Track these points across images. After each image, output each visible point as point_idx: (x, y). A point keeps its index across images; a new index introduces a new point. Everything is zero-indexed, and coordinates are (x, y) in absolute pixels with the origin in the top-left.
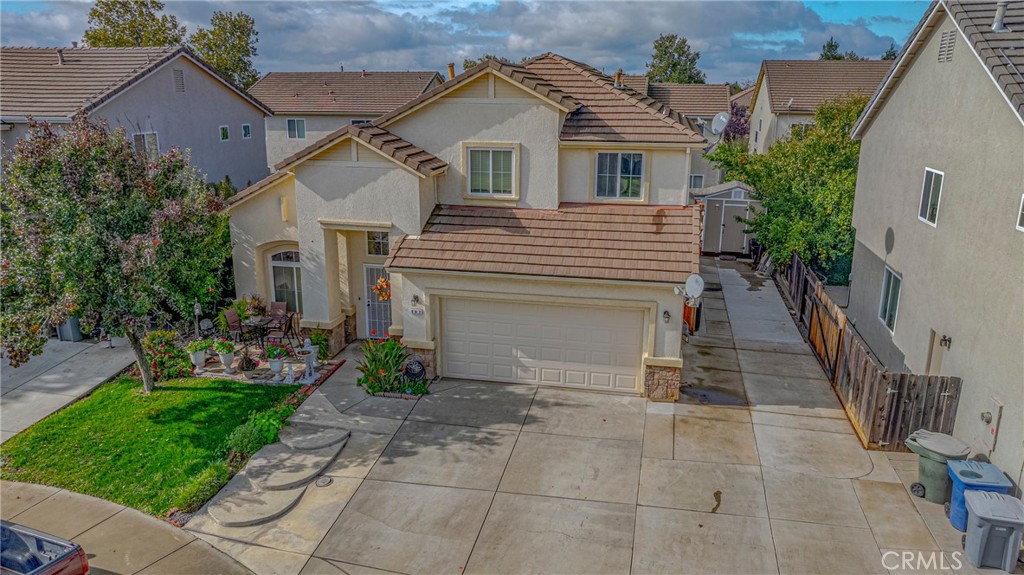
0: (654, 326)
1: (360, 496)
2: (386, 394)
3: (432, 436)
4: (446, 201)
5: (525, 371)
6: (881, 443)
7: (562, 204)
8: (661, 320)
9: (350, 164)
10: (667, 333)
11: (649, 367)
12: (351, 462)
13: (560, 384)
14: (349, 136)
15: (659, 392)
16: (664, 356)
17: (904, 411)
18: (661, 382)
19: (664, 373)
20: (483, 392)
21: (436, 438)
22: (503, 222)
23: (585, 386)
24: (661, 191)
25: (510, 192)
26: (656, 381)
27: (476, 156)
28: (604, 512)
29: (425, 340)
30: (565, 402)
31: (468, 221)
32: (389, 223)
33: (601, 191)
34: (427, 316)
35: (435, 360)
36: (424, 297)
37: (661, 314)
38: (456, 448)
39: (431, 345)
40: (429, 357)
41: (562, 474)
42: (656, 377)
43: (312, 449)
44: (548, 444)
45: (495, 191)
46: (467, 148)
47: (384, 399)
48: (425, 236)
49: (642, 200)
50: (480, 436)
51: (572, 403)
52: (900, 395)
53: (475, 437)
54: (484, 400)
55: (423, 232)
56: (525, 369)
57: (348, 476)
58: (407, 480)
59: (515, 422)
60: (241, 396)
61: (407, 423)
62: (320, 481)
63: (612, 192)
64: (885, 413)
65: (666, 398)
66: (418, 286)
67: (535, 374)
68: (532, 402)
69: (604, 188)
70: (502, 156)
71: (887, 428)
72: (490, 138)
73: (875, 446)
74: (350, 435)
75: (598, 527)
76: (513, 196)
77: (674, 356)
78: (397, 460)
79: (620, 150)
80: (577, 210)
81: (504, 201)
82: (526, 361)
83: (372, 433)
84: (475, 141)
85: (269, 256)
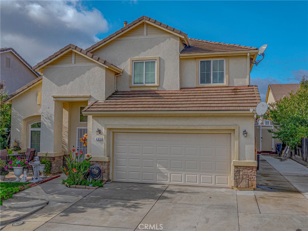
0: (238, 141)
2: (77, 186)
4: (121, 89)
5: (161, 176)
7: (181, 89)
8: (242, 137)
9: (71, 65)
10: (246, 146)
11: (236, 167)
12: (41, 215)
13: (182, 183)
14: (71, 49)
15: (244, 184)
16: (245, 159)
18: (245, 177)
19: (246, 171)
20: (136, 187)
21: (101, 205)
22: (150, 95)
23: (197, 184)
24: (235, 80)
25: (155, 83)
26: (241, 176)
27: (136, 64)
29: (103, 156)
30: (185, 191)
31: (131, 95)
32: (89, 95)
33: (202, 81)
34: (105, 141)
35: (108, 169)
36: (104, 131)
37: (241, 133)
38: (112, 209)
39: (107, 159)
40: (105, 167)
41: (183, 220)
42: (241, 173)
43: (20, 208)
44: (174, 207)
45: (146, 83)
46: (132, 61)
48: (107, 101)
49: (225, 83)
50: (129, 204)
51: (190, 191)
55: (107, 99)
56: (161, 174)
57: (36, 221)
58: (74, 223)
59: (153, 199)
61: (85, 198)
62: (15, 224)
63: (209, 82)
65: (248, 187)
66: (100, 124)
67: (167, 178)
68: (164, 191)
70: (150, 63)
74: (48, 204)
76: (156, 84)
77: (251, 159)
78: (71, 214)
79: (212, 58)
80: (190, 90)
81: (150, 87)
82: (162, 169)
84: (136, 58)
85: (30, 126)
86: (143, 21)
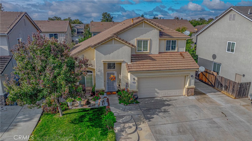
0: (189, 79)
1: (153, 130)
3: (152, 113)
5: (158, 94)
6: (237, 97)
7: (159, 53)
8: (191, 78)
9: (112, 45)
10: (192, 80)
11: (188, 88)
12: (140, 123)
13: (166, 95)
14: (113, 38)
15: (190, 94)
16: (191, 86)
17: (241, 90)
19: (191, 89)
20: (151, 100)
21: (154, 113)
22: (148, 58)
23: (172, 95)
24: (180, 49)
25: (147, 51)
26: (189, 92)
27: (139, 42)
29: (136, 89)
30: (171, 99)
31: (140, 58)
32: (122, 60)
34: (137, 83)
35: (137, 94)
36: (136, 78)
37: (191, 76)
38: (161, 114)
41: (190, 115)
42: (189, 90)
44: (179, 109)
45: (143, 51)
46: (137, 40)
47: (130, 106)
49: (176, 51)
52: (241, 87)
53: (162, 111)
54: (153, 102)
55: (131, 62)
56: (158, 93)
57: (144, 126)
58: (159, 124)
59: (166, 106)
61: (143, 111)
62: (139, 129)
64: (238, 91)
66: (134, 76)
67: (160, 94)
68: (164, 101)
69: (168, 48)
70: (146, 42)
71: (238, 94)
72: (143, 37)
73: (236, 98)
74: (132, 116)
75: (211, 125)
77: (193, 85)
78: (151, 120)
79: (171, 39)
80: (163, 54)
81: (146, 53)
82: (158, 91)
84: (139, 38)
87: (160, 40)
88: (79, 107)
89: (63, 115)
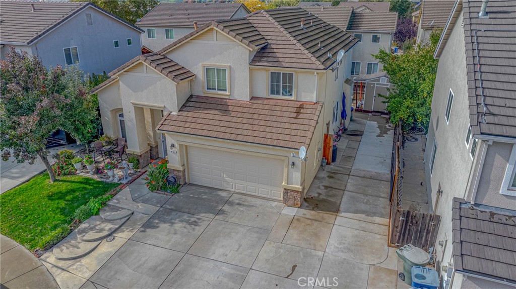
0: (287, 169)
1: (123, 249)
2: (158, 192)
3: (170, 218)
4: (196, 93)
5: (227, 184)
6: (396, 244)
7: (252, 98)
8: (290, 166)
9: (144, 75)
10: (293, 173)
11: (285, 189)
12: (127, 229)
13: (244, 192)
14: (140, 61)
15: (290, 202)
16: (292, 184)
17: (409, 230)
18: (291, 197)
19: (293, 193)
21: (171, 219)
22: (220, 107)
23: (256, 194)
24: (303, 94)
25: (226, 90)
26: (288, 197)
27: (209, 71)
28: (233, 272)
30: (243, 203)
31: (203, 105)
32: (162, 106)
33: (272, 92)
34: (178, 154)
35: (184, 175)
36: (177, 146)
37: (291, 163)
38: (178, 226)
39: (181, 169)
40: (181, 174)
41: (223, 246)
42: (289, 194)
43: (112, 220)
44: (223, 228)
45: (218, 90)
46: (204, 67)
48: (180, 113)
49: (293, 98)
50: (192, 219)
51: (246, 204)
52: (407, 221)
53: (189, 220)
54: (204, 199)
55: (180, 111)
57: (122, 237)
58: (148, 242)
59: (213, 213)
60: (92, 187)
61: (161, 209)
62: (108, 239)
63: (278, 93)
64: (399, 229)
65: (294, 205)
67: (234, 185)
68: (227, 202)
69: (274, 90)
70: (221, 71)
71: (399, 237)
72: (215, 62)
73: (393, 245)
74: (133, 214)
75: (225, 280)
76: (227, 93)
77: (297, 185)
78: (148, 230)
79: (282, 71)
81: (223, 95)
82: (228, 179)
83: (143, 213)
84: (208, 63)
85: (118, 115)
86: (211, 27)
87: (251, 70)
88: (89, 174)
89: (55, 180)
